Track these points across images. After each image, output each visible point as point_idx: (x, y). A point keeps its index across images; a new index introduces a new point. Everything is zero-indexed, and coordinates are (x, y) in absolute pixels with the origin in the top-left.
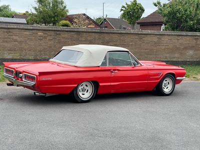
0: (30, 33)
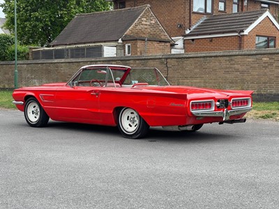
0: (253, 60)
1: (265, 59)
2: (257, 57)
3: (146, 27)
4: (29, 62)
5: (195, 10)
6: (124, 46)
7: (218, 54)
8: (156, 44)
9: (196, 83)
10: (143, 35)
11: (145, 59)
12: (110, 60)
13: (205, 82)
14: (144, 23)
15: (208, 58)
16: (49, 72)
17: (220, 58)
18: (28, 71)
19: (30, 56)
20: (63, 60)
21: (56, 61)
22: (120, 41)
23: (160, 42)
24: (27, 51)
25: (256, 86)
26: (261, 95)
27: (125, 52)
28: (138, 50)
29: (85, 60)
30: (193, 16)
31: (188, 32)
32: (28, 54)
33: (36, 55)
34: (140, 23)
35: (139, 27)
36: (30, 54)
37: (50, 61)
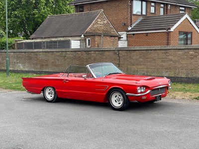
1: (191, 52)
2: (186, 51)
3: (100, 25)
4: (15, 51)
5: (134, 13)
6: (85, 40)
7: (157, 48)
8: (108, 38)
9: (140, 68)
10: (99, 32)
11: (102, 51)
12: (76, 51)
13: (147, 68)
14: (99, 23)
15: (149, 51)
16: (30, 58)
17: (158, 51)
18: (14, 57)
19: (16, 47)
20: (41, 50)
21: (35, 50)
22: (83, 36)
23: (111, 36)
24: (13, 43)
25: (185, 71)
26: (189, 78)
27: (86, 44)
28: (96, 43)
29: (58, 50)
30: (133, 17)
31: (130, 28)
32: (14, 45)
33: (20, 46)
34: (97, 23)
35: (95, 26)
36: (16, 45)
37: (31, 50)
